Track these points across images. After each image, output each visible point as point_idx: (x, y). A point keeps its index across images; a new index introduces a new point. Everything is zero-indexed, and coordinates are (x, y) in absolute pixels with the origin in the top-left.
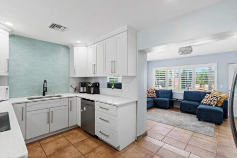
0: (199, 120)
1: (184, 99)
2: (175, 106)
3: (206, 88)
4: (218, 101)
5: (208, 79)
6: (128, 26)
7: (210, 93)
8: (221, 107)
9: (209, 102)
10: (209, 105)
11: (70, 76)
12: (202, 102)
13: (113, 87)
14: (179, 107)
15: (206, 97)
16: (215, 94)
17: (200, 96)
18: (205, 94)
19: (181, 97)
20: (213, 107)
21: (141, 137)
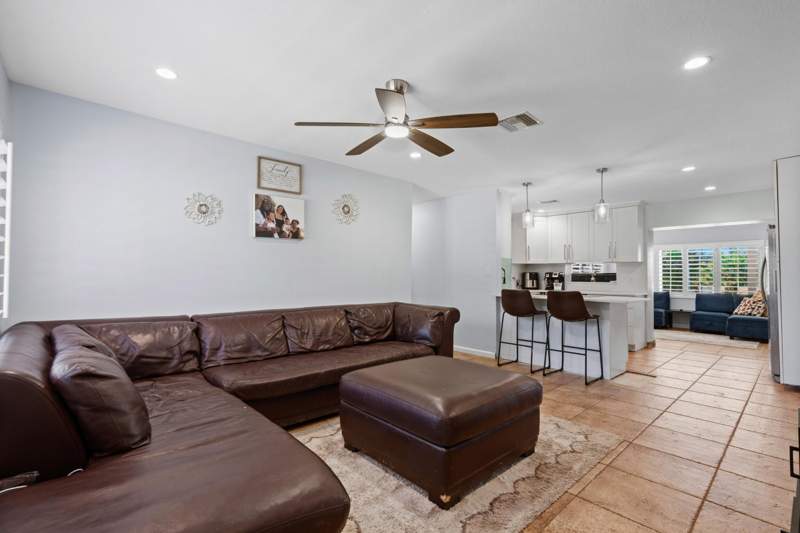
0: (732, 338)
1: (697, 310)
2: (674, 325)
3: (742, 291)
5: (746, 275)
7: (750, 296)
9: (749, 311)
10: (750, 314)
12: (736, 311)
14: (688, 327)
15: (742, 303)
17: (732, 301)
18: (740, 299)
19: (691, 307)
20: (758, 316)
21: (650, 345)
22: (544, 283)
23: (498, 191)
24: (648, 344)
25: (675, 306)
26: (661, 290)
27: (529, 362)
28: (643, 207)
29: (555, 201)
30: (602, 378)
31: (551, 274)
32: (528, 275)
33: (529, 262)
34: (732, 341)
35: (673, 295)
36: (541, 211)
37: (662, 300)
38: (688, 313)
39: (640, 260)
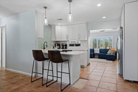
0: (107, 60)
1: (100, 53)
2: (95, 57)
3: (108, 48)
4: (113, 52)
6: (87, 22)
7: (110, 49)
8: (115, 54)
10: (110, 54)
11: (52, 40)
12: (107, 53)
13: (75, 45)
14: (98, 57)
16: (112, 49)
17: (106, 51)
18: (108, 50)
19: (98, 52)
20: (112, 54)
21: (89, 64)
22: (61, 47)
23: (36, 10)
24: (88, 64)
25: (95, 52)
26: (92, 48)
27: (47, 78)
28: (87, 24)
29: (61, 19)
30: (70, 84)
31: (63, 44)
32: (57, 44)
33: (56, 40)
34: (107, 61)
35: (95, 49)
36: (59, 24)
37: (92, 51)
38: (98, 54)
39: (86, 40)
